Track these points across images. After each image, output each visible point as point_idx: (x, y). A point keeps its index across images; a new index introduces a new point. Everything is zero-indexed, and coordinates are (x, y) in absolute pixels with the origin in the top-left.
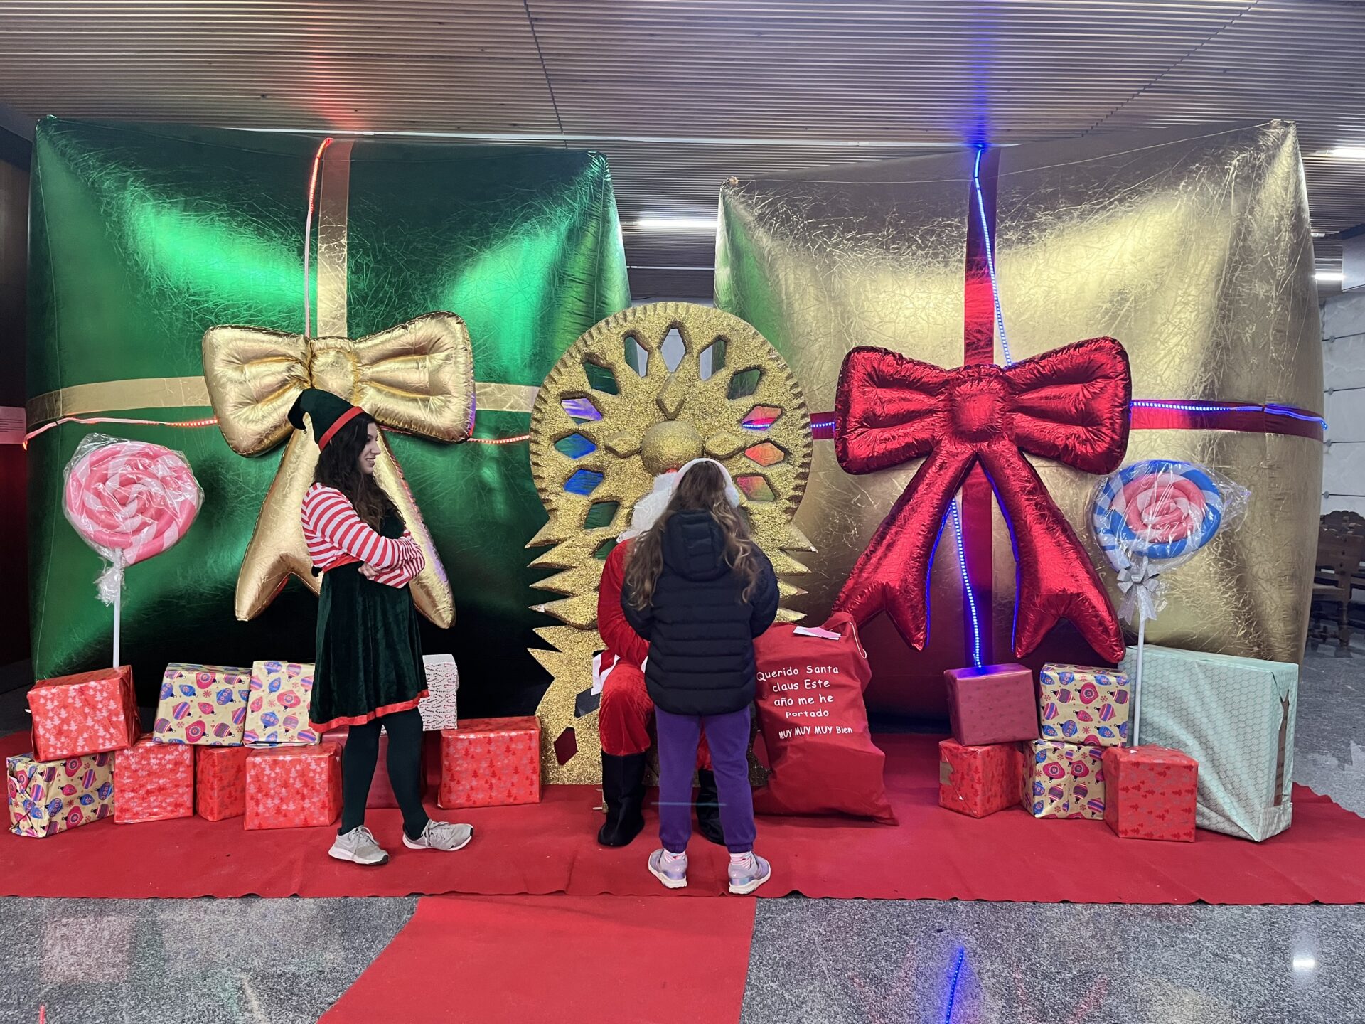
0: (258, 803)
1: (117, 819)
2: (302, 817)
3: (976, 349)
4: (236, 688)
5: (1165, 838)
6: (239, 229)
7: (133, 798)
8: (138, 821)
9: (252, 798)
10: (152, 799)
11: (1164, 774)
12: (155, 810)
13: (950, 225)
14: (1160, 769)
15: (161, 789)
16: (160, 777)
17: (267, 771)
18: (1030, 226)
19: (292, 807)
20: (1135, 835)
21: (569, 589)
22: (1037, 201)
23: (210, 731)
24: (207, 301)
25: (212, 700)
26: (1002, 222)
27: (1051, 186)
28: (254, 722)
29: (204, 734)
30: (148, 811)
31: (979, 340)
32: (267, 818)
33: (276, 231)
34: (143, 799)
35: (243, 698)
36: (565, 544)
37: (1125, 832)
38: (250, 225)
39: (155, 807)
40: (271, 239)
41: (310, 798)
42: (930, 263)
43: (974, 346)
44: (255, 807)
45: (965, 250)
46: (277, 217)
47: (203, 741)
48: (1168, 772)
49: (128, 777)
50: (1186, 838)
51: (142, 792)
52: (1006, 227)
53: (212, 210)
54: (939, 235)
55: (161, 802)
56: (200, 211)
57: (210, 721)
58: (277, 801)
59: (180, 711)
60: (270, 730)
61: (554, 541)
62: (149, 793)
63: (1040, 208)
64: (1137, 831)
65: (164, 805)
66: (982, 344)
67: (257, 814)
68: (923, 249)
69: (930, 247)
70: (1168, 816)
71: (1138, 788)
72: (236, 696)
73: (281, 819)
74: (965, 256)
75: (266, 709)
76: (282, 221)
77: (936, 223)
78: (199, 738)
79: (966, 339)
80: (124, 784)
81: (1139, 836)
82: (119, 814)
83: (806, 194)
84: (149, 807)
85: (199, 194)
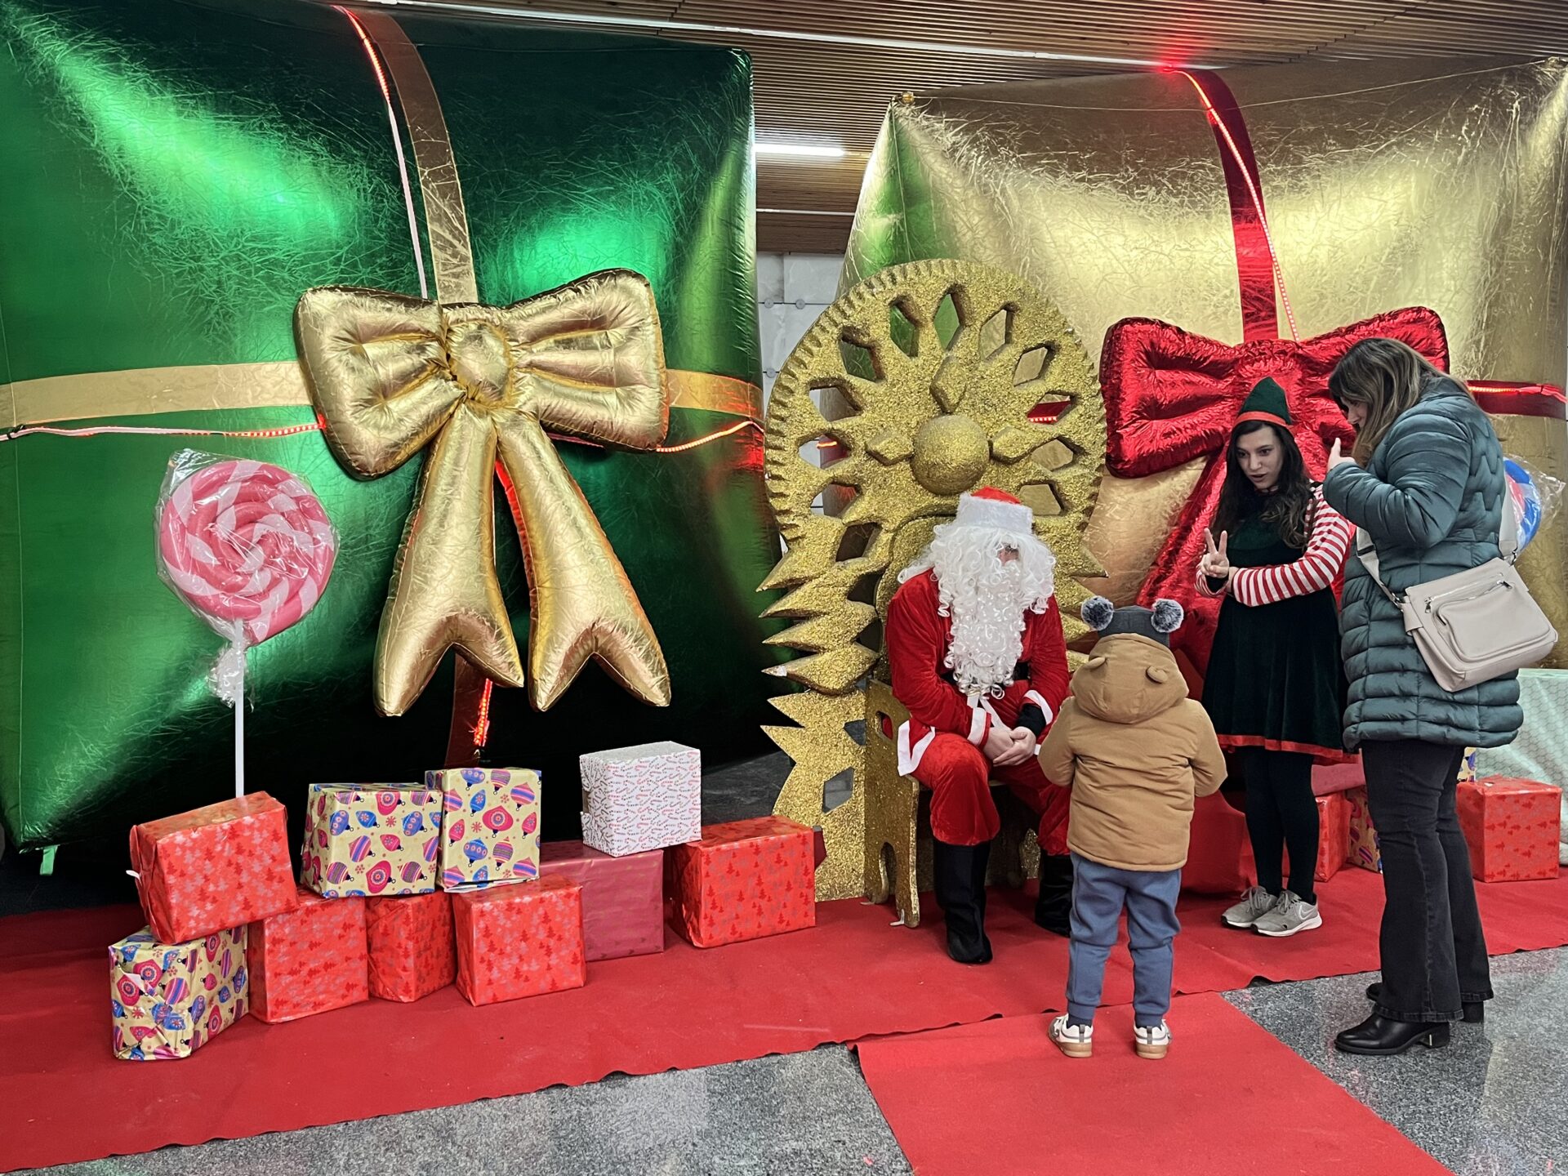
0: (490, 967)
1: (272, 1016)
2: (548, 978)
3: (1256, 321)
4: (428, 810)
5: (1532, 876)
6: (303, 142)
7: (291, 983)
8: (299, 1016)
9: (482, 960)
10: (318, 981)
11: (1528, 805)
12: (321, 997)
13: (1202, 167)
14: (1525, 801)
15: (328, 966)
16: (328, 948)
17: (502, 921)
18: (1300, 171)
19: (535, 967)
20: (1501, 878)
21: (819, 642)
22: (1302, 140)
23: (396, 874)
24: (274, 250)
25: (398, 830)
26: (1264, 165)
27: (1313, 123)
28: (454, 856)
29: (390, 880)
30: (313, 999)
31: (1259, 310)
32: (504, 985)
33: (357, 148)
34: (306, 983)
35: (435, 824)
36: (815, 582)
37: (1492, 876)
38: (317, 136)
39: (322, 993)
40: (351, 159)
41: (558, 950)
42: (1187, 213)
43: (1253, 317)
44: (487, 972)
45: (1227, 199)
46: (351, 126)
47: (388, 890)
48: (1535, 803)
49: (285, 954)
50: (1552, 875)
51: (304, 972)
52: (1270, 172)
53: (259, 112)
54: (1191, 179)
55: (328, 984)
56: (241, 113)
57: (397, 860)
58: (515, 960)
59: (360, 850)
60: (478, 864)
61: (799, 579)
62: (312, 973)
63: (1306, 150)
64: (1503, 873)
65: (332, 988)
66: (1263, 314)
67: (490, 982)
68: (1175, 196)
69: (1185, 193)
70: (1534, 852)
71: (1504, 825)
72: (427, 823)
73: (523, 984)
74: (1228, 205)
75: (470, 836)
76: (360, 132)
77: (1184, 163)
78: (383, 887)
79: (1244, 308)
80: (279, 965)
81: (1506, 878)
82: (274, 1009)
83: (1009, 119)
84: (314, 993)
85: (231, 86)
